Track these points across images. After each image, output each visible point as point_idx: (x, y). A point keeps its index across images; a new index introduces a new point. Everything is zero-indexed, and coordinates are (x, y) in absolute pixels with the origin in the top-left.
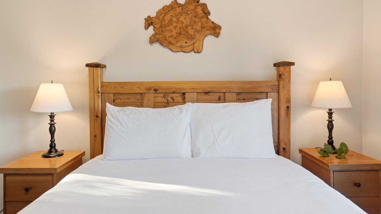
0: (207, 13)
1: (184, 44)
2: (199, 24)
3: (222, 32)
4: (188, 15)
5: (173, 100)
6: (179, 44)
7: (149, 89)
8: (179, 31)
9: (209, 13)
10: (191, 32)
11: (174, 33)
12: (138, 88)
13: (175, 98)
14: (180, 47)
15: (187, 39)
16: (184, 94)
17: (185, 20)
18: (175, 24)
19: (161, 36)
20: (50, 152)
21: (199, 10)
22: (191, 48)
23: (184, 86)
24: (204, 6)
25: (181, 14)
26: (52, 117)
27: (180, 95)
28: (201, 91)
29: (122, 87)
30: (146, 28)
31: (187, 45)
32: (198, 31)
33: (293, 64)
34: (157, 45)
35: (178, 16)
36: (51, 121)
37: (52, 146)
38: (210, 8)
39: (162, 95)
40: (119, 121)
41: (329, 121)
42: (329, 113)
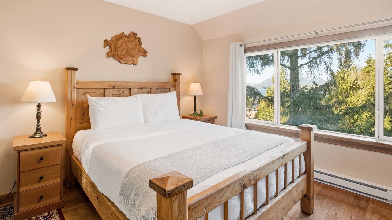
0: (140, 43)
1: (129, 60)
2: (137, 49)
3: (148, 55)
4: (132, 43)
5: (124, 93)
6: (126, 59)
7: (110, 86)
8: (126, 52)
9: (141, 43)
10: (133, 53)
11: (124, 53)
12: (102, 85)
13: (124, 92)
14: (126, 61)
15: (131, 57)
16: (130, 89)
17: (130, 46)
18: (124, 47)
19: (115, 53)
20: (36, 133)
21: (137, 40)
22: (132, 62)
23: (130, 84)
24: (139, 39)
25: (128, 42)
26: (39, 106)
27: (128, 89)
28: (139, 87)
29: (91, 85)
30: (104, 47)
31: (131, 60)
32: (136, 53)
33: (181, 74)
34: (111, 59)
35: (126, 43)
36: (38, 110)
37: (38, 129)
38: (142, 40)
39: (117, 90)
41: (195, 101)
42: (195, 98)
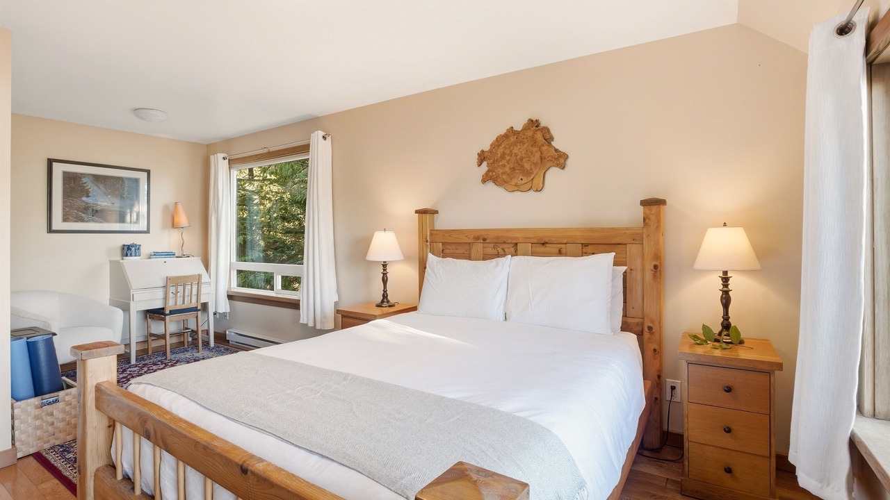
0: (549, 139)
1: (520, 182)
2: (538, 154)
3: (569, 162)
4: (524, 144)
5: (504, 251)
6: (513, 182)
7: (477, 238)
8: (512, 166)
9: (552, 138)
10: (527, 166)
11: (507, 169)
12: (466, 236)
13: (506, 250)
14: (516, 185)
15: (523, 176)
16: (516, 244)
17: (519, 150)
18: (508, 158)
19: (494, 173)
20: (383, 302)
21: (539, 136)
22: (529, 186)
23: (517, 235)
24: (547, 130)
25: (515, 144)
26: (385, 266)
27: (513, 245)
28: (536, 241)
29: (450, 236)
30: (480, 165)
31: (523, 182)
32: (535, 164)
34: (490, 185)
35: (512, 148)
36: (384, 270)
37: (385, 296)
38: (553, 132)
39: (492, 245)
40: (435, 274)
41: (723, 292)
42: (723, 279)
